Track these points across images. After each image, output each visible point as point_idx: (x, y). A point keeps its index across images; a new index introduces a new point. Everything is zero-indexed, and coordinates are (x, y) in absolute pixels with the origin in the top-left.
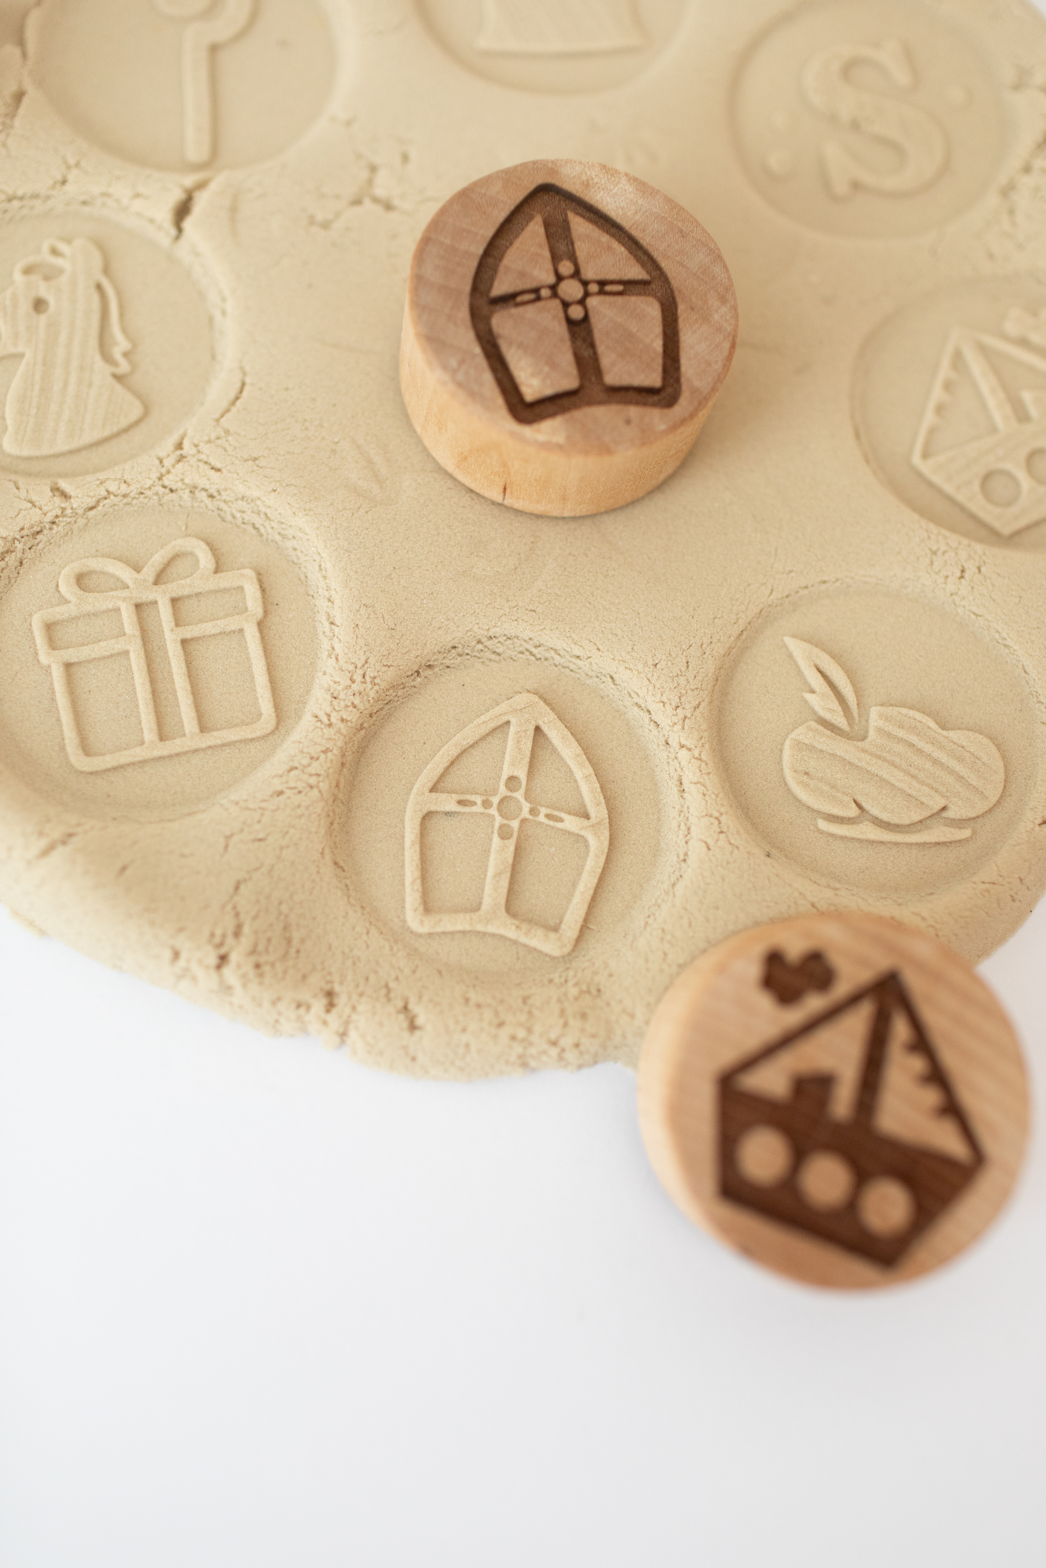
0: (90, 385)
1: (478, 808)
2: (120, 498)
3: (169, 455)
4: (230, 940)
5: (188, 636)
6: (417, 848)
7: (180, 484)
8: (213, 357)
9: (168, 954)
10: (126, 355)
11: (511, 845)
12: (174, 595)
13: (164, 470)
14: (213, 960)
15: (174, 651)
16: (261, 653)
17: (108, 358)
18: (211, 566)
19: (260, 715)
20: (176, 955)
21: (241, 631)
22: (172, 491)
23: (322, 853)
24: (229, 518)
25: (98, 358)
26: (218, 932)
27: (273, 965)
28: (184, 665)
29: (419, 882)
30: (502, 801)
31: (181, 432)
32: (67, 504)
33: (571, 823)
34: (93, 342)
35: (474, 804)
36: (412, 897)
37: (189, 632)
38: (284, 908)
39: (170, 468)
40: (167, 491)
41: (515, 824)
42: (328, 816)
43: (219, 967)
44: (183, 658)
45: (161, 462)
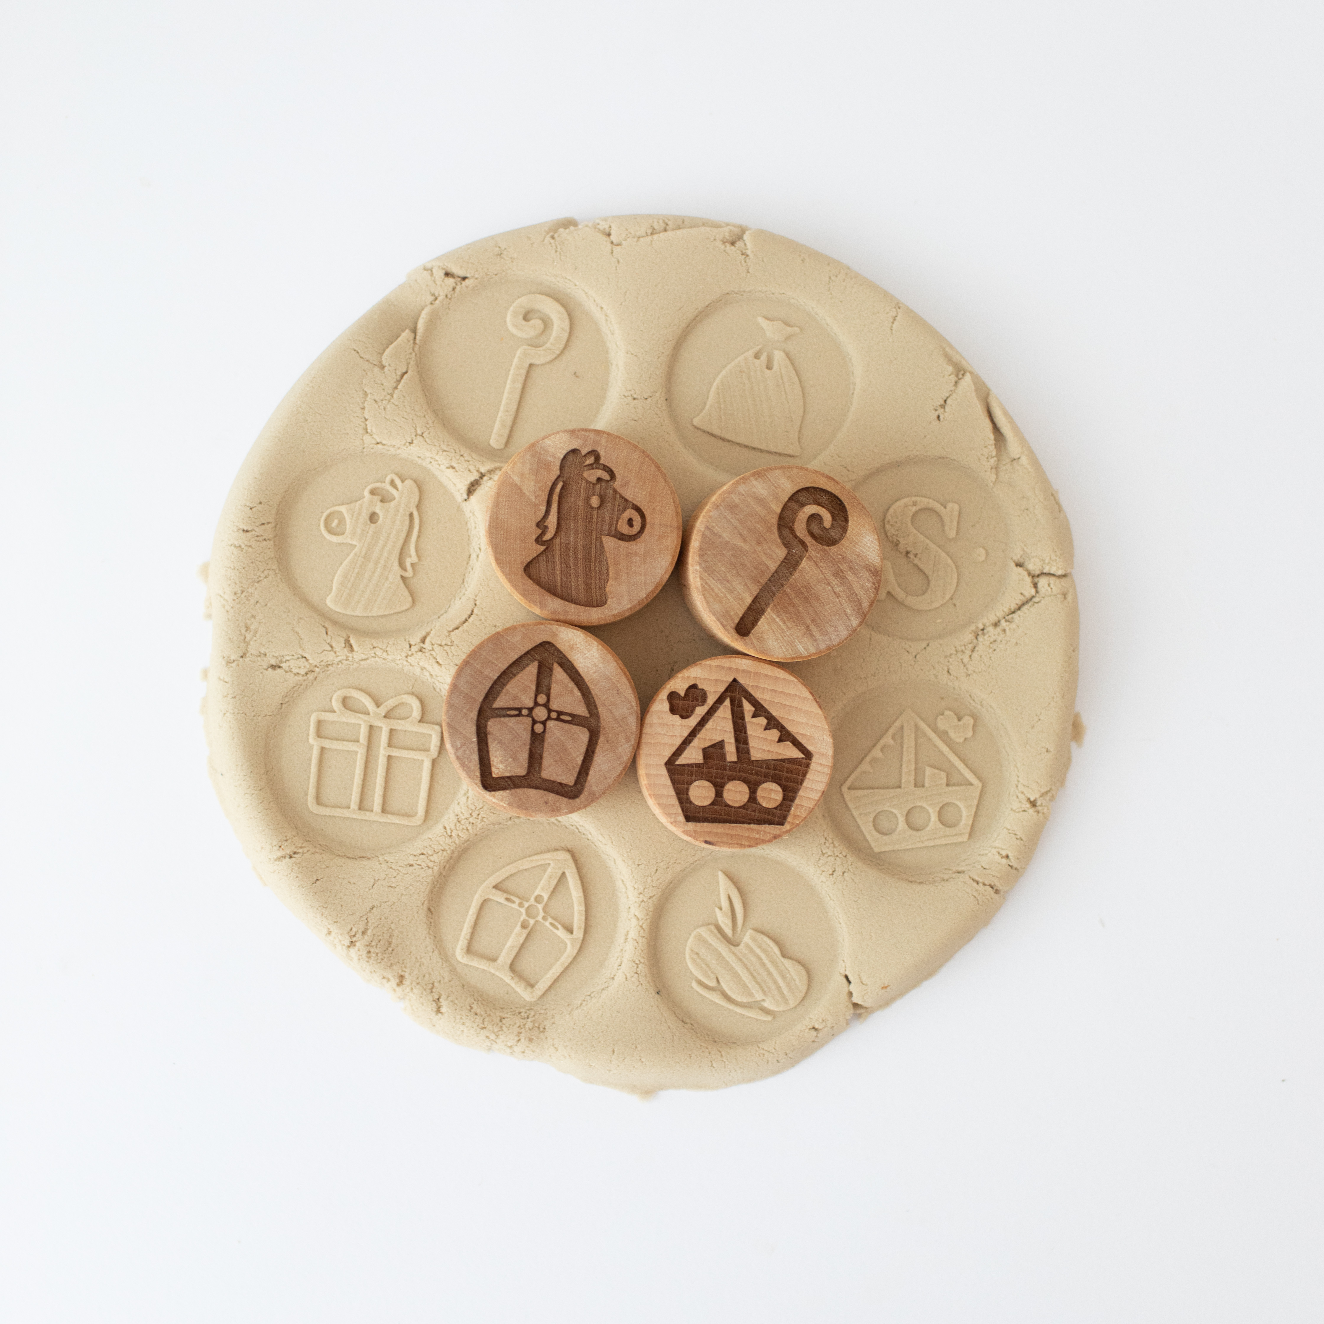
0: (387, 579)
1: (515, 906)
2: (381, 659)
3: (416, 645)
4: (359, 935)
5: (393, 754)
6: (475, 916)
7: (416, 664)
8: (463, 582)
9: (326, 931)
10: (412, 564)
11: (525, 932)
12: (393, 727)
13: (410, 653)
14: (347, 943)
15: (382, 762)
16: (428, 778)
17: (402, 565)
18: (419, 718)
19: (416, 813)
20: (330, 933)
21: (423, 761)
22: (411, 665)
23: (423, 904)
24: (438, 690)
25: (396, 564)
26: (354, 930)
27: (377, 954)
28: (385, 771)
29: (469, 935)
30: (529, 906)
31: (428, 630)
32: (351, 655)
33: (561, 933)
34: (396, 553)
35: (514, 902)
36: (462, 943)
37: (395, 753)
38: (393, 926)
39: (414, 653)
40: (409, 664)
41: (532, 922)
42: (434, 883)
43: (349, 947)
44: (385, 767)
45: (410, 646)
